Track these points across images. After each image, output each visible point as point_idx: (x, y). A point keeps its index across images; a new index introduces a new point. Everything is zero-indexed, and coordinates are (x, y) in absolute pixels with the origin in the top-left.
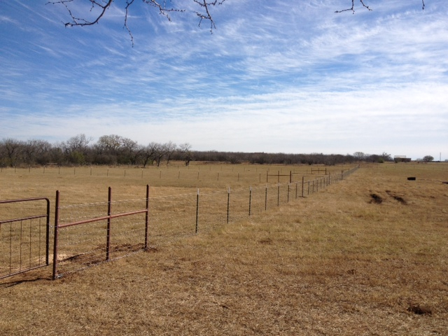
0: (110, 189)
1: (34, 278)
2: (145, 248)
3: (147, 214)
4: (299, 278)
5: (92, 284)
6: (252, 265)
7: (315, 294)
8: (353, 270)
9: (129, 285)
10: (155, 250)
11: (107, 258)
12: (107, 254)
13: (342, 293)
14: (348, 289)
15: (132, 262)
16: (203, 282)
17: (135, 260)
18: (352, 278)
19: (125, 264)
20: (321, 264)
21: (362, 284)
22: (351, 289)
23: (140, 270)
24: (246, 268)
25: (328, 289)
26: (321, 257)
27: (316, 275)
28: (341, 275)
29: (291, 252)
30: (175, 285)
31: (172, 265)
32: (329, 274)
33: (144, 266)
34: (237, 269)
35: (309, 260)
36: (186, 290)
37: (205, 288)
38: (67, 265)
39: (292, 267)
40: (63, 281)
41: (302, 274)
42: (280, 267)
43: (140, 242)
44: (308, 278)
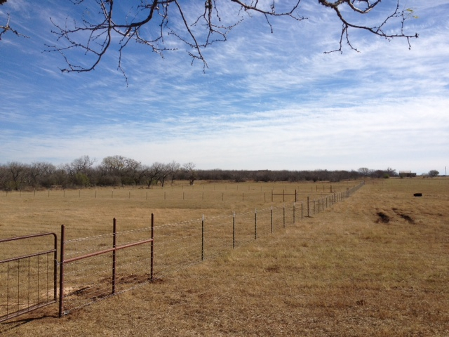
1: (40, 316)
2: (151, 280)
3: (152, 244)
4: (308, 311)
5: (98, 321)
6: (259, 296)
7: (324, 330)
8: (362, 301)
9: (135, 322)
10: (161, 281)
11: (113, 292)
12: (113, 288)
13: (352, 328)
14: (357, 323)
15: (139, 295)
16: (210, 317)
17: (141, 293)
18: (361, 310)
19: (131, 297)
20: (330, 294)
21: (372, 316)
22: (360, 322)
23: (146, 305)
24: (253, 301)
25: (338, 323)
26: (330, 286)
27: (325, 307)
28: (350, 307)
29: (299, 281)
30: (182, 321)
31: (179, 298)
32: (338, 306)
33: (151, 299)
34: (244, 300)
35: (317, 290)
36: (194, 327)
37: (211, 325)
38: (74, 300)
39: (300, 298)
40: (70, 318)
41: (310, 306)
42: (288, 299)
43: (145, 271)
44: (318, 311)
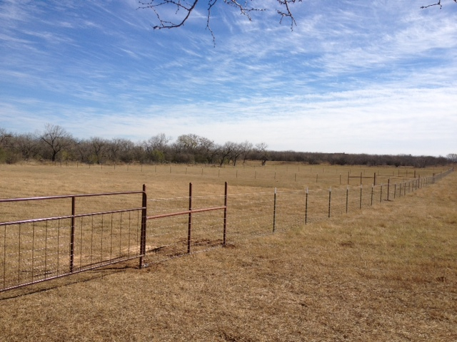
0: (190, 184)
1: (123, 266)
2: (224, 245)
3: (225, 211)
4: (383, 282)
5: (175, 274)
6: (332, 267)
7: (400, 299)
8: (443, 278)
9: (210, 278)
10: (233, 246)
11: (189, 251)
12: (189, 248)
13: (430, 300)
14: (436, 297)
15: (212, 256)
16: (281, 280)
17: (215, 255)
18: (442, 285)
19: (205, 257)
20: (407, 270)
21: (453, 292)
22: (440, 296)
23: (219, 265)
24: (325, 270)
25: (415, 295)
26: (408, 262)
27: (401, 280)
28: (429, 282)
29: (374, 256)
30: (254, 280)
31: (250, 261)
32: (416, 280)
33: (223, 261)
34: (317, 269)
35: (394, 265)
36: (265, 286)
37: (283, 286)
38: (152, 256)
39: (375, 271)
40: (149, 270)
41: (386, 278)
42: (363, 271)
43: (218, 238)
44: (393, 283)
